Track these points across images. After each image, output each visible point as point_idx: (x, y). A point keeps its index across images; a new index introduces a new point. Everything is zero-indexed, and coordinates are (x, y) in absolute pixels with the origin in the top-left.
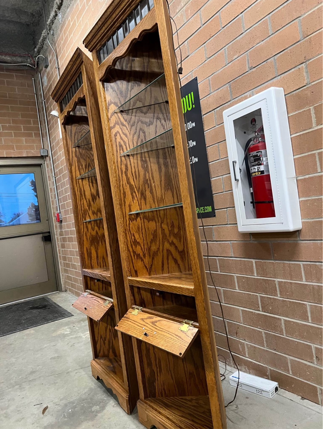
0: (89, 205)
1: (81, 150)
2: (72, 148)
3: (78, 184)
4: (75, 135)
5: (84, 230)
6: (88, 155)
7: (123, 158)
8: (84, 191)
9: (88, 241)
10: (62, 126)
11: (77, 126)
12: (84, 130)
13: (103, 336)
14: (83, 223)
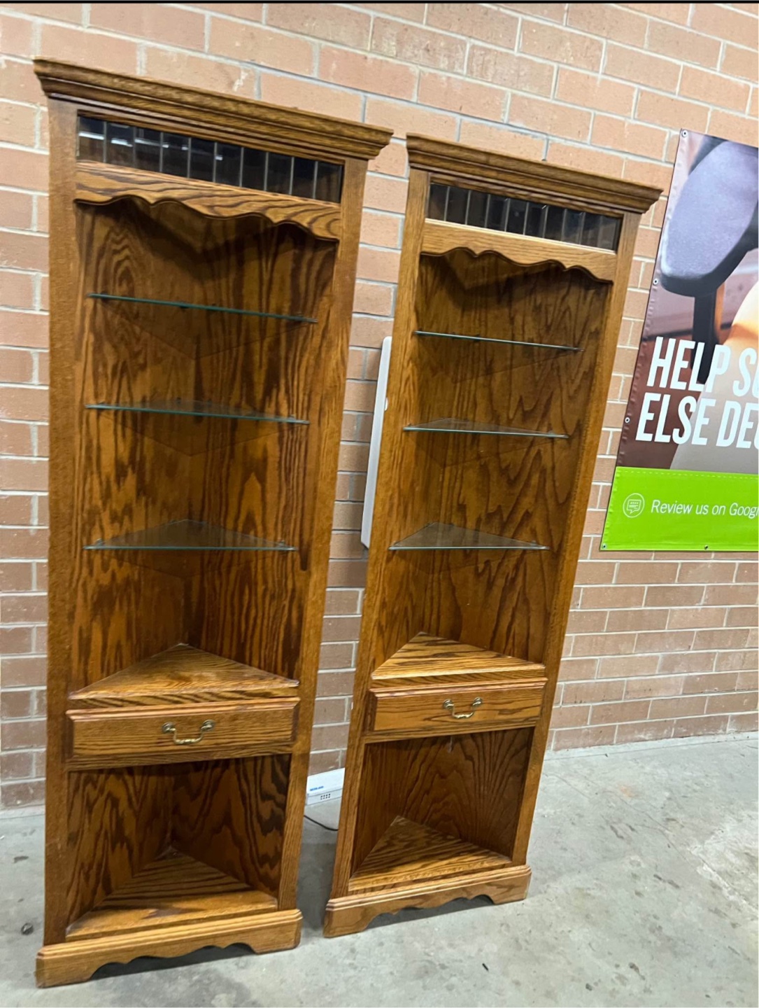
0: (106, 496)
1: (109, 314)
2: (84, 297)
3: (84, 426)
4: (100, 256)
5: (80, 573)
6: (125, 333)
8: (99, 448)
9: (87, 607)
10: (71, 207)
11: (112, 230)
12: (126, 252)
13: (86, 863)
14: (82, 550)
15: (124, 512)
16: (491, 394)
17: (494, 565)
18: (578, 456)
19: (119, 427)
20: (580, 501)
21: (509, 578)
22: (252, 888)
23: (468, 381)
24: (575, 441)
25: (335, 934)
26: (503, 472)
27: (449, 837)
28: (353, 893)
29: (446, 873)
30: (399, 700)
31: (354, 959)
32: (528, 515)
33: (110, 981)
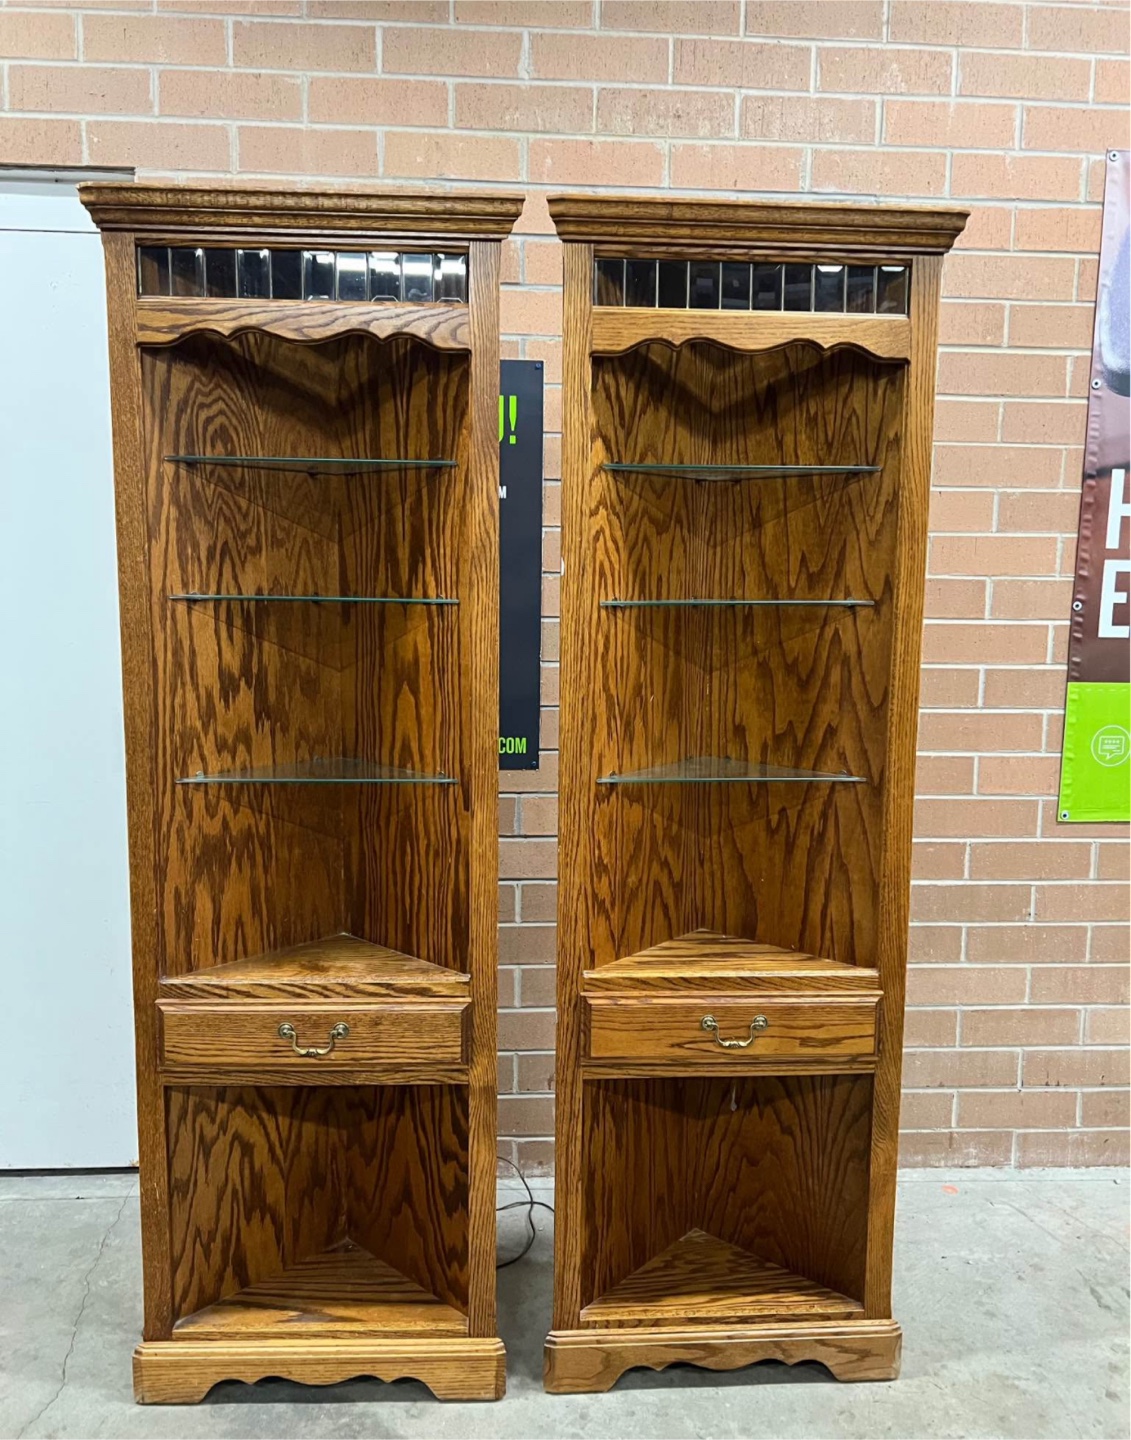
0: (208, 715)
1: (198, 482)
2: (160, 461)
4: (181, 411)
5: (173, 815)
6: (224, 507)
7: (603, 613)
8: (193, 652)
9: (186, 861)
10: (134, 354)
11: (196, 378)
12: (221, 405)
13: (205, 1229)
14: (174, 785)
15: (237, 739)
16: (762, 556)
17: (792, 814)
18: (890, 629)
19: (223, 627)
20: (903, 699)
21: (816, 832)
22: (441, 1300)
23: (731, 542)
24: (884, 609)
25: (562, 1390)
26: (791, 668)
27: (769, 1265)
28: (588, 1325)
29: (746, 1313)
30: (626, 1010)
31: (583, 1429)
32: (831, 731)
33: (230, 1408)
